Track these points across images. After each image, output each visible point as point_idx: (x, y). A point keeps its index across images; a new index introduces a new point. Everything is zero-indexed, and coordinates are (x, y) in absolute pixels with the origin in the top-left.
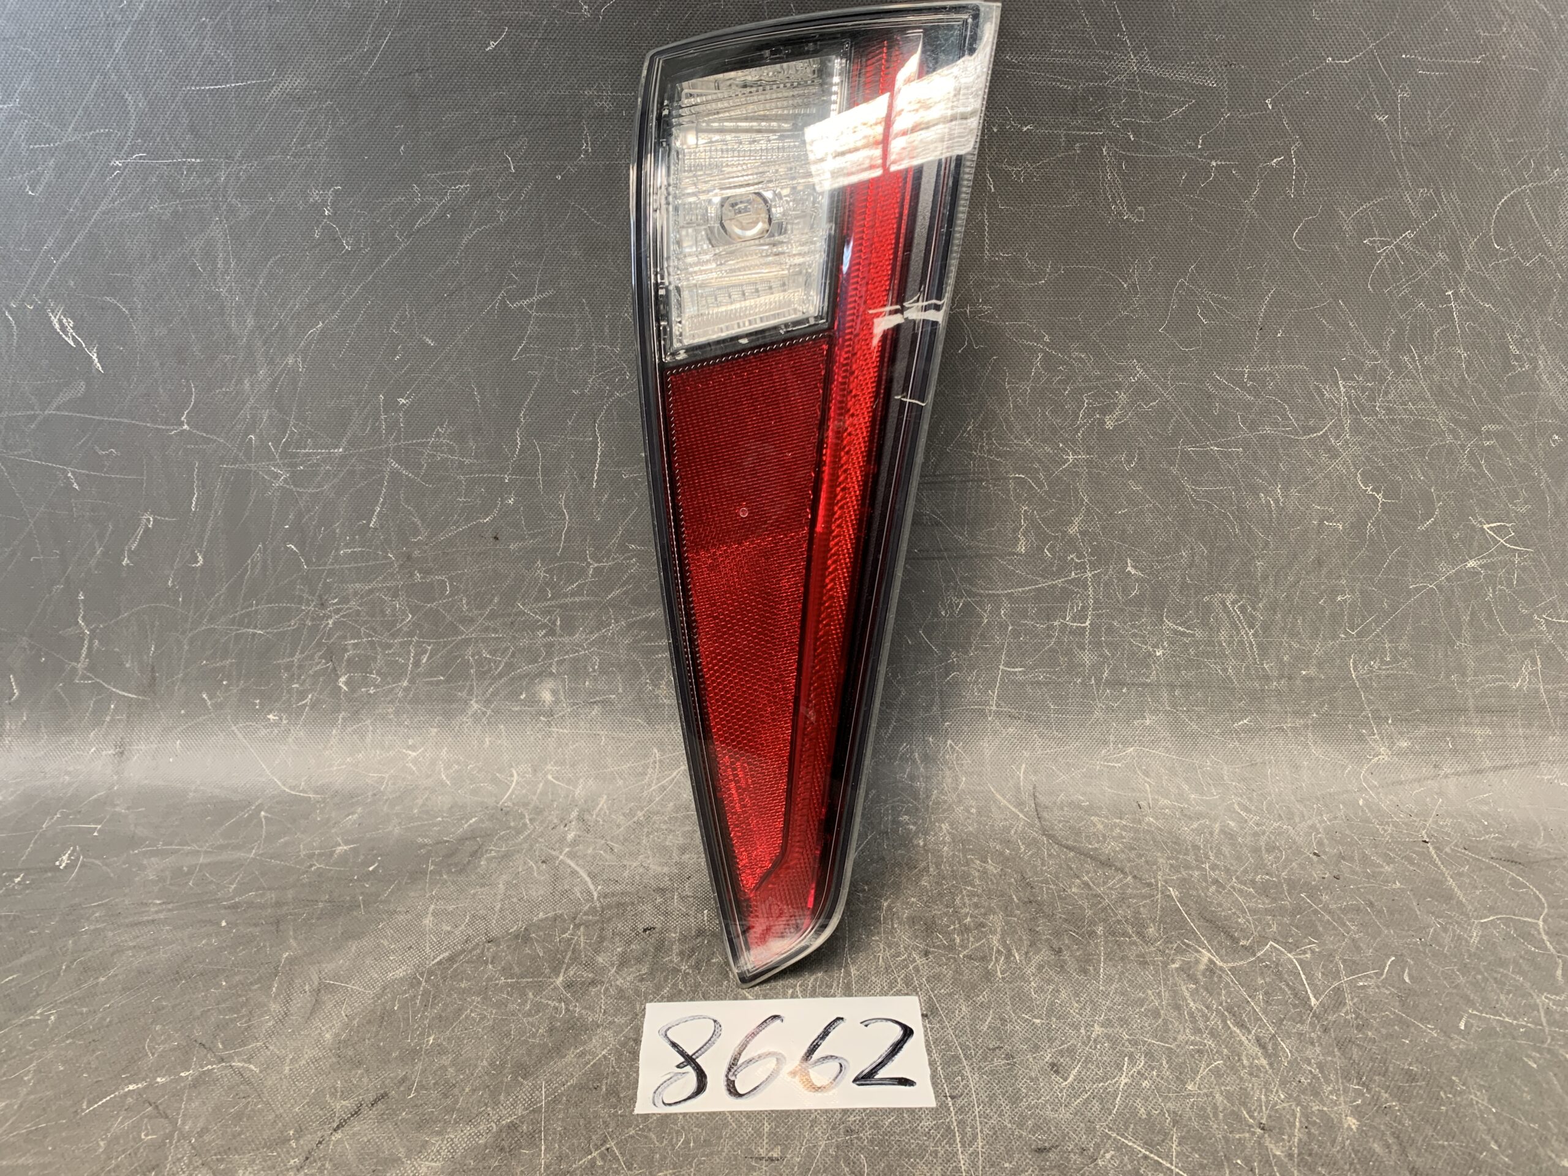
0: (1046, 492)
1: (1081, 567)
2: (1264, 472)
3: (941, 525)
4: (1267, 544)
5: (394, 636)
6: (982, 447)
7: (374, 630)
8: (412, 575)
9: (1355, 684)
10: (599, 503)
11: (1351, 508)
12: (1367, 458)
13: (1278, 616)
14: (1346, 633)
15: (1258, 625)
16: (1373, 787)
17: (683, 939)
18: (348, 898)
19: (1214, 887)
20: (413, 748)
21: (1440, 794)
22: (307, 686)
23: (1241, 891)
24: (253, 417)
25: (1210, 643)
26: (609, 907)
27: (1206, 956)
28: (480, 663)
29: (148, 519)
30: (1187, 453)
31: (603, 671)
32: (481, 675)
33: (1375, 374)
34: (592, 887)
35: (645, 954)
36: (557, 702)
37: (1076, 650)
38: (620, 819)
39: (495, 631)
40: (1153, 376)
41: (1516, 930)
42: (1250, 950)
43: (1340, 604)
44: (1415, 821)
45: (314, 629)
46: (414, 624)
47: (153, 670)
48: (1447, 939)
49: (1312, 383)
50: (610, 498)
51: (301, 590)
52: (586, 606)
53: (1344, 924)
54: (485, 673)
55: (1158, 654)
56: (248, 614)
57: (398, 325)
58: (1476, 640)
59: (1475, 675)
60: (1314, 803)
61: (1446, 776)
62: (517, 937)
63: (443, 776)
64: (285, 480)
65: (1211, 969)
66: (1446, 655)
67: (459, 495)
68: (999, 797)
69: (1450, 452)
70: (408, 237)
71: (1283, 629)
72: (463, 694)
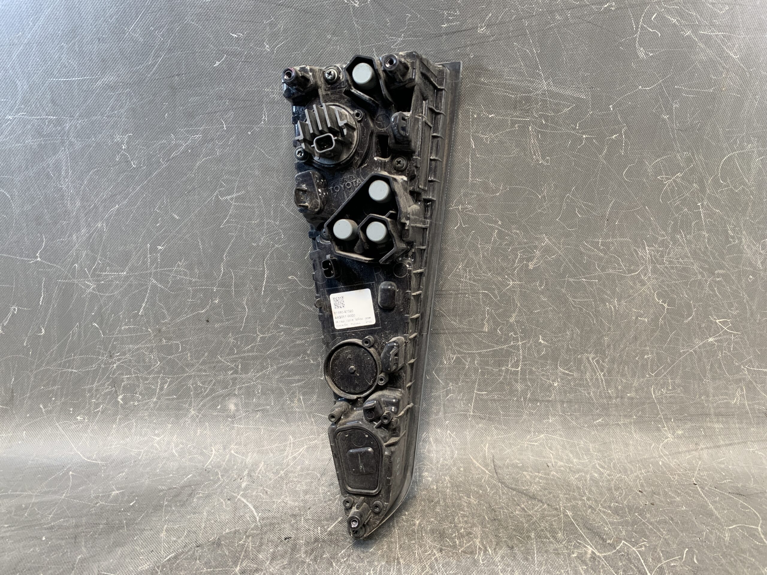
0: (498, 300)
1: (516, 339)
2: (609, 292)
3: (445, 316)
4: (609, 328)
5: (149, 374)
6: (466, 277)
7: (139, 370)
8: (161, 340)
9: (654, 401)
10: (264, 303)
11: (651, 311)
12: (660, 286)
13: (615, 366)
14: (649, 374)
15: (605, 370)
16: (666, 455)
17: (307, 543)
18: (117, 522)
19: (590, 510)
20: (158, 435)
21: (700, 459)
22: (100, 401)
23: (604, 512)
24: (77, 255)
25: (581, 379)
26: (266, 525)
27: (590, 550)
28: (196, 389)
29: (14, 309)
30: (570, 282)
31: (263, 393)
32: (197, 395)
33: (663, 244)
34: (256, 514)
35: (286, 553)
36: (237, 410)
37: (514, 383)
38: (271, 475)
39: (205, 371)
40: (553, 243)
41: (747, 533)
42: (613, 546)
43: (646, 360)
44: (689, 473)
45: (106, 369)
46: (161, 367)
47: (12, 392)
48: (713, 538)
49: (633, 248)
50: (271, 300)
51: (99, 348)
52: (255, 358)
53: (660, 531)
54: (199, 394)
55: (555, 385)
56: (69, 361)
57: (160, 208)
58: (714, 379)
59: (714, 396)
60: (637, 464)
61: (702, 449)
62: (213, 543)
63: (174, 451)
64: (93, 289)
65: (594, 557)
66: (699, 386)
67: (189, 298)
68: (475, 461)
69: (700, 283)
70: (167, 161)
71: (618, 372)
72: (187, 406)
